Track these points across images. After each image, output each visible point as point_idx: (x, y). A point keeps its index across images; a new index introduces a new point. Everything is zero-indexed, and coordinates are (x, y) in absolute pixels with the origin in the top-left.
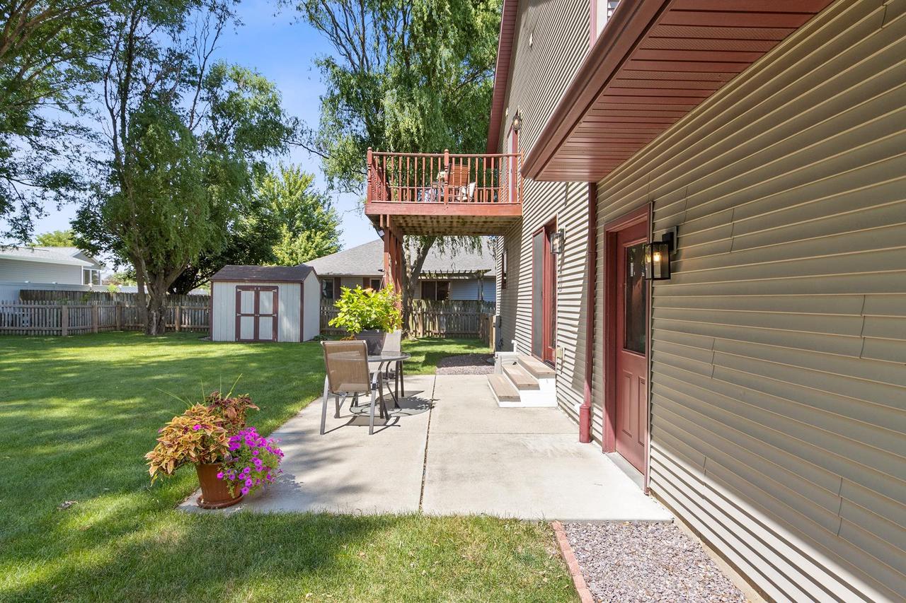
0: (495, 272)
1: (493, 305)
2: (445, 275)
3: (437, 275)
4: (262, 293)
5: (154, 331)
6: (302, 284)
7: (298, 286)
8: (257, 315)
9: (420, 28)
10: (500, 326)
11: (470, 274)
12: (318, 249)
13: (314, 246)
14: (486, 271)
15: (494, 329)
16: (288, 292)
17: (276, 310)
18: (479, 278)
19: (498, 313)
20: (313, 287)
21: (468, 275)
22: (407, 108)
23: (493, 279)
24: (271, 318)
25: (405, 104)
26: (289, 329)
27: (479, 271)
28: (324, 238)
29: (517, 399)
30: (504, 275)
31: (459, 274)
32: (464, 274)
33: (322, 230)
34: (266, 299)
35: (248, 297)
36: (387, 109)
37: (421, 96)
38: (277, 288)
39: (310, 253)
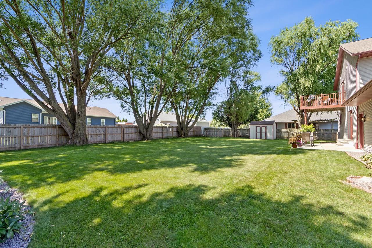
0: (338, 119)
1: (337, 130)
2: (317, 121)
3: (314, 121)
4: (262, 128)
5: (235, 137)
6: (273, 125)
7: (272, 126)
8: (261, 133)
9: (311, 62)
10: (340, 135)
11: (328, 120)
12: (265, 115)
13: (263, 114)
14: (334, 119)
15: (338, 136)
16: (269, 127)
17: (266, 132)
18: (331, 121)
19: (339, 131)
20: (275, 125)
21: (326, 121)
22: (307, 81)
23: (337, 122)
24: (265, 134)
25: (307, 80)
26: (269, 136)
27: (331, 119)
28: (266, 111)
29: (343, 145)
30: (341, 120)
31: (323, 120)
32: (325, 120)
33: (266, 108)
34: (263, 129)
35: (259, 129)
36: (301, 83)
37: (311, 77)
38: (266, 126)
39: (262, 116)
